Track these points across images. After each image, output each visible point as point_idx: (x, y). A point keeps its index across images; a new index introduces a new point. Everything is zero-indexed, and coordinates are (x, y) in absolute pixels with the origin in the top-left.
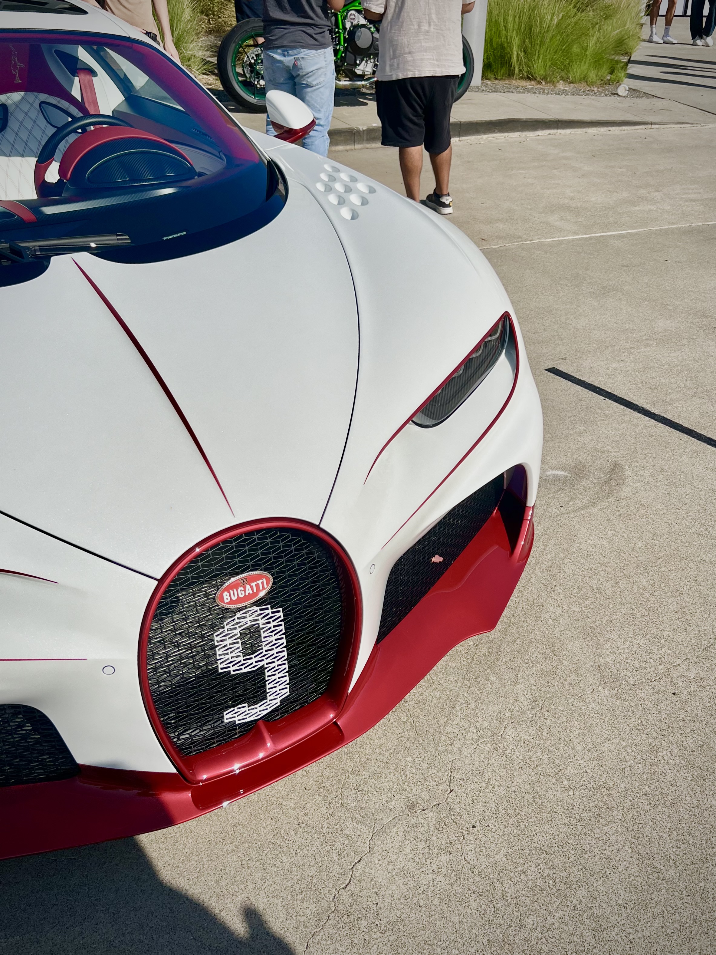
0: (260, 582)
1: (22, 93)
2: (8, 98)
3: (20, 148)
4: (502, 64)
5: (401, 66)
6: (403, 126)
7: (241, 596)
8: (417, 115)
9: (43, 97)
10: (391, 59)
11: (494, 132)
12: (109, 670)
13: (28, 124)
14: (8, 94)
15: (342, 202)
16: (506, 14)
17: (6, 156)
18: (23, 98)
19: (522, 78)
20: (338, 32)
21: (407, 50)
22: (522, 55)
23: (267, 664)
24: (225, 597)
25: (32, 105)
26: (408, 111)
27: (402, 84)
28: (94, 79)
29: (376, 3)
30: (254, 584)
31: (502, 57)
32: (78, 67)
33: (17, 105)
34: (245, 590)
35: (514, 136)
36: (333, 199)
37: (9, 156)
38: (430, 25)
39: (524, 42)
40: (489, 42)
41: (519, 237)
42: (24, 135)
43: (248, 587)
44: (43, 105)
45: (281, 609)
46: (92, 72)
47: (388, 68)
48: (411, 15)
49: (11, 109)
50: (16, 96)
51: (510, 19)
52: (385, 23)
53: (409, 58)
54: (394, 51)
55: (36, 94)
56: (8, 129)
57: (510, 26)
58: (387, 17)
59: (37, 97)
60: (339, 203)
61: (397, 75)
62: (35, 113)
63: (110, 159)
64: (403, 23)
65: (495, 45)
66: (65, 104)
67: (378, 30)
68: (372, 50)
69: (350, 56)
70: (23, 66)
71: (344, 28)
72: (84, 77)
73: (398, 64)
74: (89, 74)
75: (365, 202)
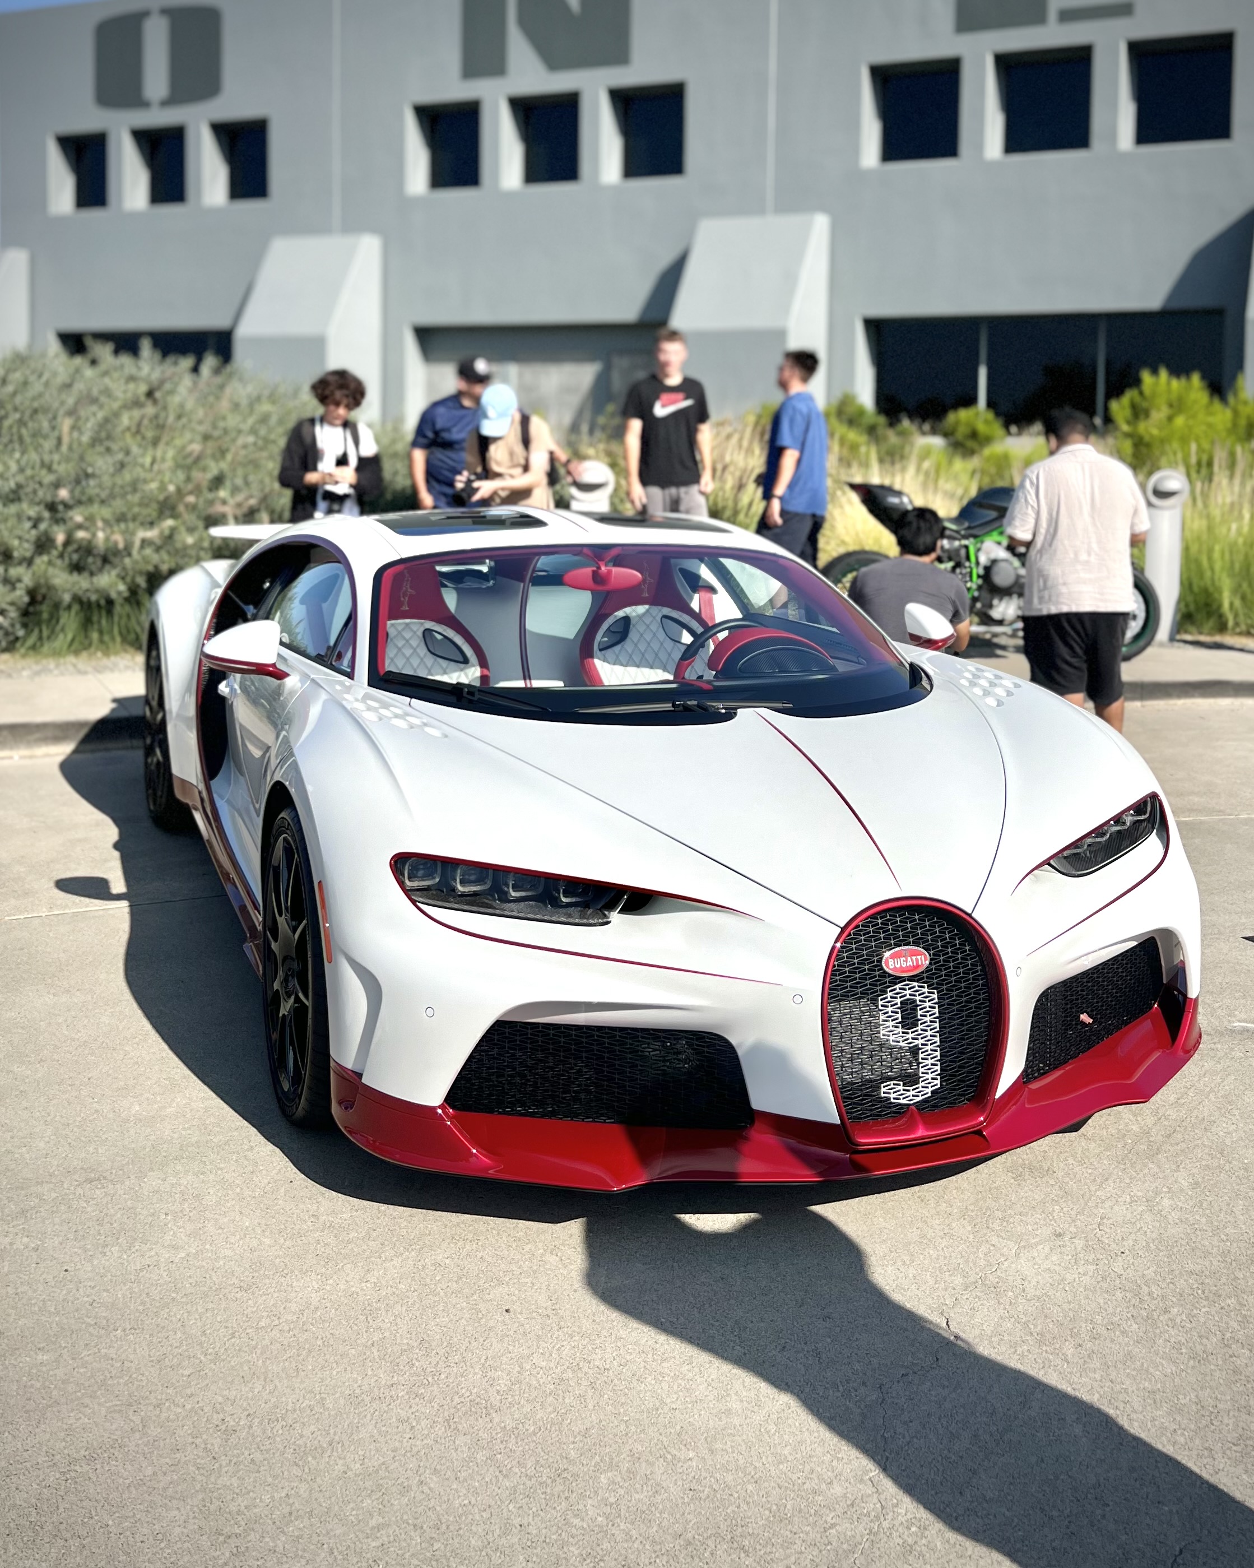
0: (919, 957)
1: (647, 607)
2: (634, 610)
3: (637, 659)
4: (1209, 615)
5: (1054, 599)
6: (1059, 670)
7: (904, 966)
8: (1075, 654)
9: (666, 611)
10: (1040, 591)
11: (1192, 696)
12: (798, 999)
13: (648, 637)
14: (634, 607)
15: (986, 693)
16: (1210, 551)
17: (622, 665)
18: (647, 611)
19: (1240, 634)
20: (970, 567)
21: (1061, 581)
22: (1238, 603)
23: (922, 1045)
24: (890, 963)
25: (654, 618)
26: (1063, 650)
27: (1056, 620)
28: (714, 596)
29: (1022, 529)
30: (914, 958)
31: (1207, 605)
32: (700, 584)
33: (641, 617)
34: (906, 961)
35: (1225, 703)
36: (978, 691)
37: (626, 666)
38: (1089, 554)
39: (1240, 586)
40: (1187, 585)
41: (1220, 811)
42: (642, 647)
43: (909, 959)
44: (664, 620)
45: (935, 991)
46: (712, 590)
47: (1036, 601)
48: (1066, 542)
49: (633, 622)
50: (641, 609)
51: (1216, 555)
52: (1033, 553)
53: (1064, 590)
54: (1045, 582)
55: (660, 607)
56: (628, 640)
57: (1218, 566)
58: (1035, 547)
59: (660, 610)
60: (984, 695)
61: (1049, 609)
62: (655, 626)
63: (760, 654)
64: (1055, 551)
65: (1196, 589)
66: (685, 618)
67: (1023, 565)
68: (1015, 589)
69: (985, 594)
70: (652, 581)
71: (978, 563)
72: (705, 595)
73: (1050, 596)
74: (709, 592)
75: (1009, 694)
